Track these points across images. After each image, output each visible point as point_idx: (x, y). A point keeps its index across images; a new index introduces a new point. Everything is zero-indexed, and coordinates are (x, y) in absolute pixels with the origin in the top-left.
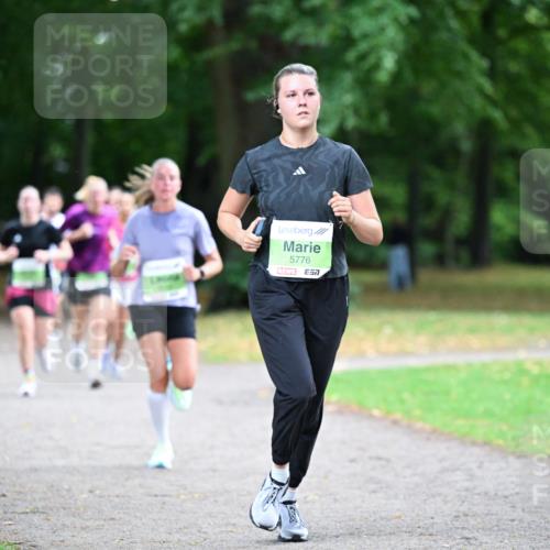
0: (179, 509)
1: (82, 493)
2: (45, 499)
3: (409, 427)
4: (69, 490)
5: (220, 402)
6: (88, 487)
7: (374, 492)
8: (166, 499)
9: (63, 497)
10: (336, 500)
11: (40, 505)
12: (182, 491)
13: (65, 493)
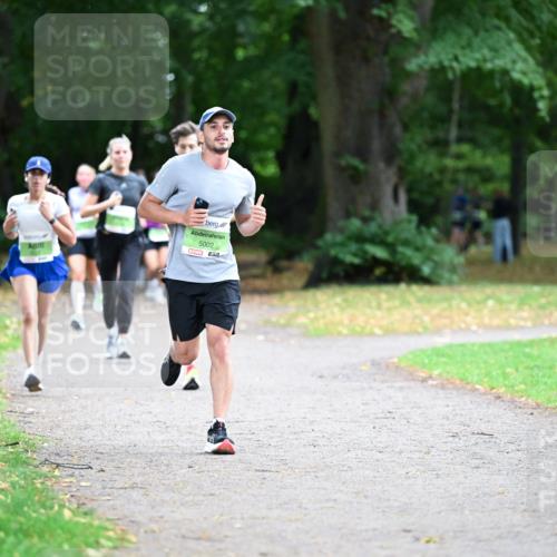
0: (279, 484)
1: (182, 468)
2: (144, 474)
3: (513, 401)
4: (168, 465)
5: (321, 377)
6: (188, 461)
7: (477, 467)
8: (267, 474)
9: (163, 472)
10: (438, 476)
11: (139, 480)
12: (283, 467)
13: (164, 468)
